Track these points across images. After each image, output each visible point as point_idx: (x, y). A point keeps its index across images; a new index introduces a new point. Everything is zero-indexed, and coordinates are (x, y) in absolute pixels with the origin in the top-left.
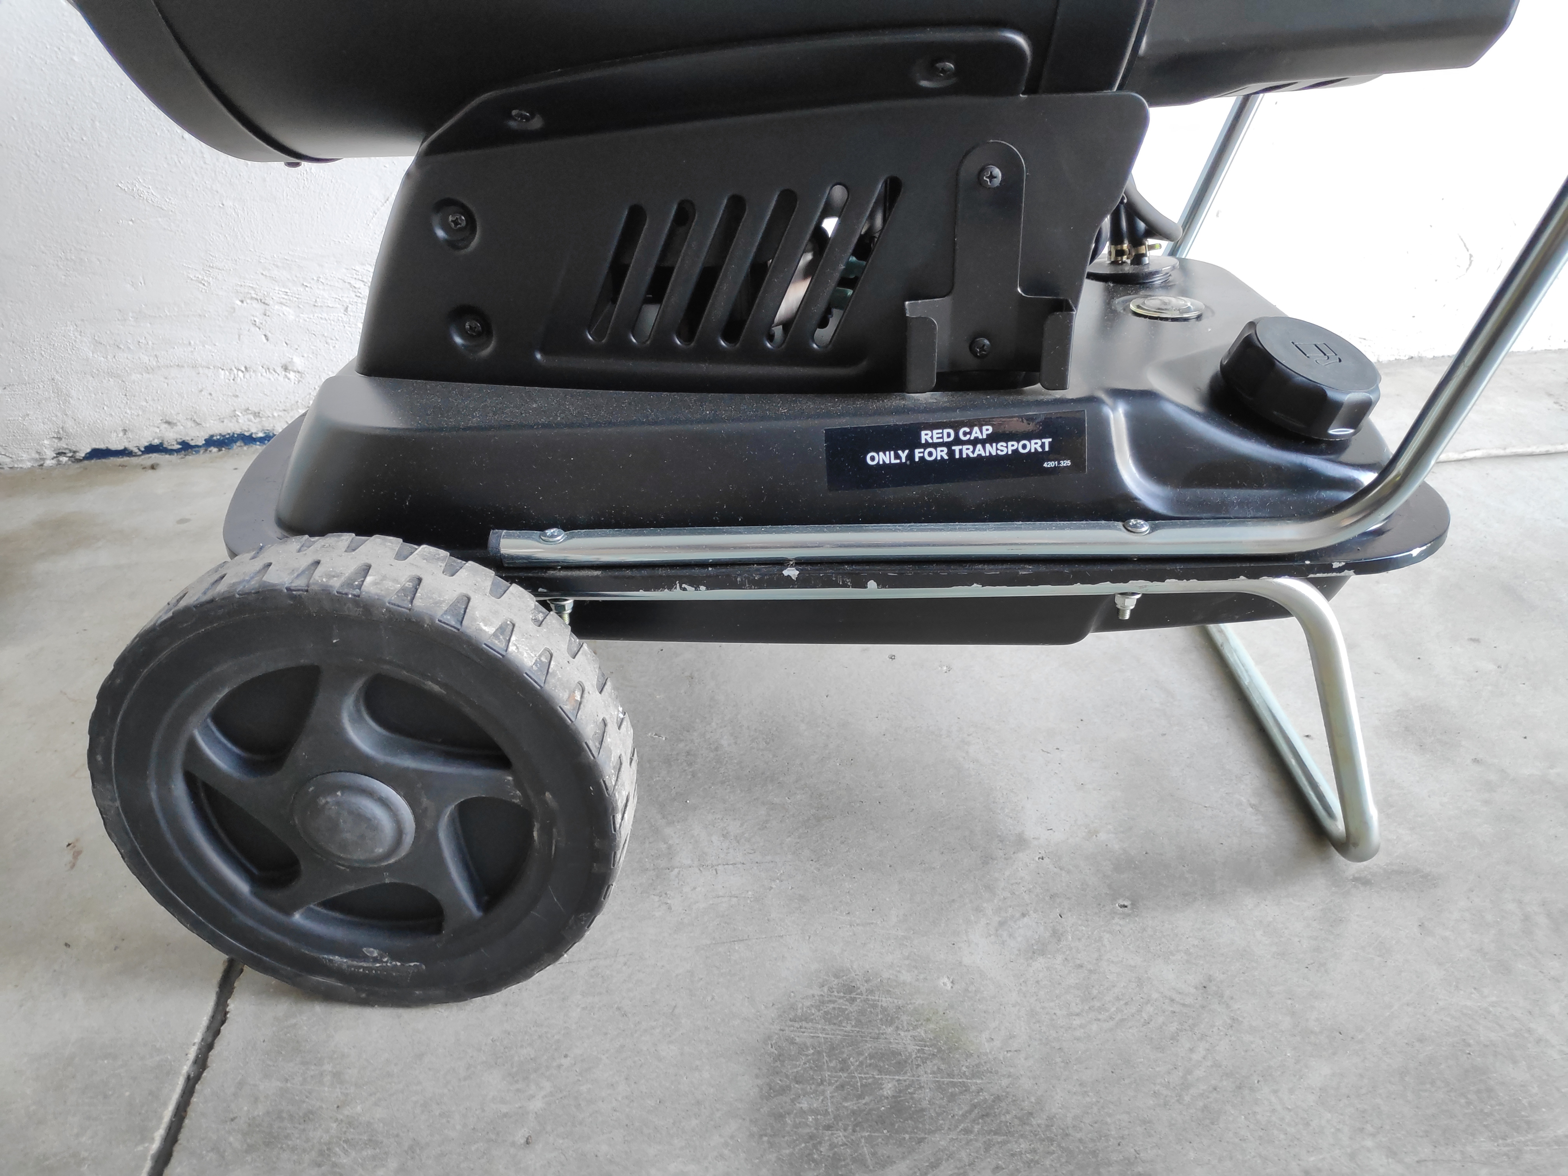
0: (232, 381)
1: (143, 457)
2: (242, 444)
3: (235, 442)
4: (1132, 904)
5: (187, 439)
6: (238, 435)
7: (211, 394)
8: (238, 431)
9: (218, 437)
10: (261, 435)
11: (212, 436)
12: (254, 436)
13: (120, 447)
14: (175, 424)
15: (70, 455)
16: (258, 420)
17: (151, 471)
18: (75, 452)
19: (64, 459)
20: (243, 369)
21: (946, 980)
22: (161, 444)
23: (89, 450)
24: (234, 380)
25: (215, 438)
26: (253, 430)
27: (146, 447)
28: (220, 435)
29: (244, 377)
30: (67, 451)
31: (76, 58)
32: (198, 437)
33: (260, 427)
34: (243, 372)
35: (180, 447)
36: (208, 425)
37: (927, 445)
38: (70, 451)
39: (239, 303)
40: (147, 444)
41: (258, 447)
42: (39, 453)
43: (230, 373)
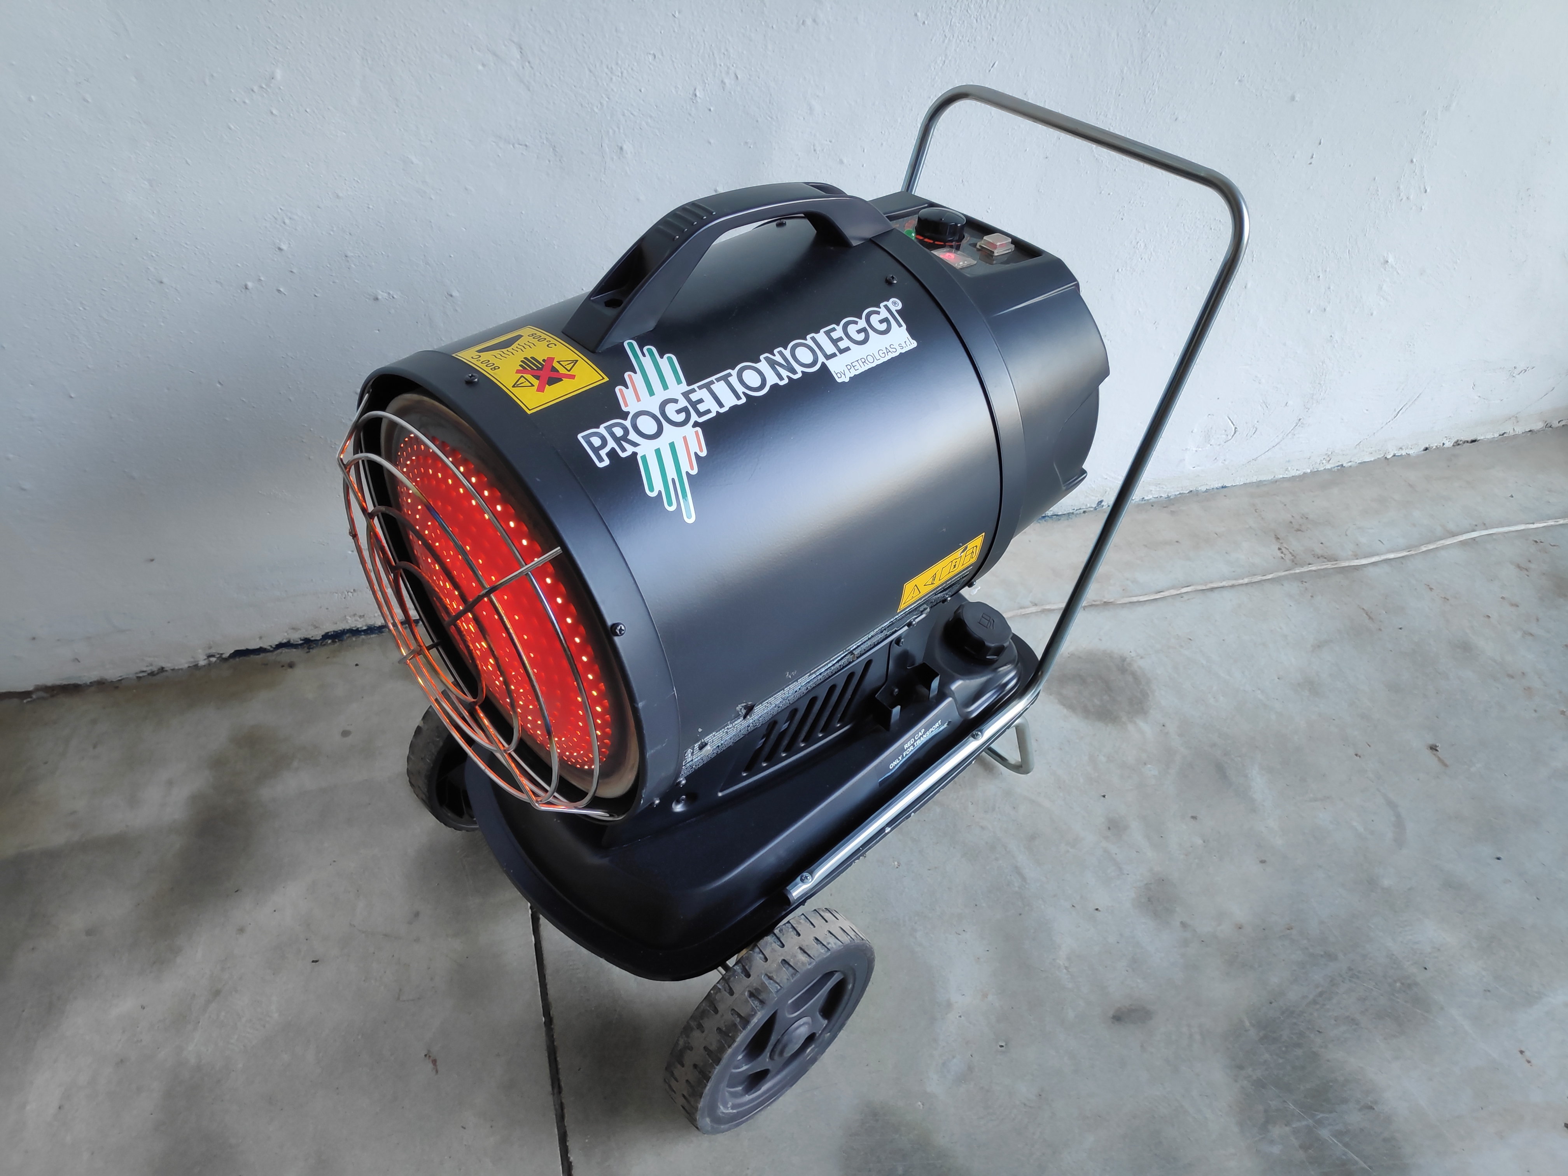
0: (343, 599)
1: (276, 652)
2: (351, 635)
3: (346, 634)
4: (1006, 1045)
5: (309, 636)
6: (347, 630)
7: (327, 609)
8: (348, 627)
9: (332, 633)
10: (365, 628)
11: (328, 633)
12: (360, 629)
13: (257, 647)
14: (299, 629)
15: (218, 656)
16: (362, 619)
17: (289, 670)
18: (222, 654)
19: (213, 659)
20: (352, 591)
22: (289, 642)
23: (232, 651)
24: (345, 598)
25: (330, 634)
26: (359, 626)
27: (277, 645)
28: (334, 631)
29: (353, 595)
30: (215, 654)
31: (227, 419)
32: (317, 634)
33: (364, 624)
34: (352, 592)
35: (301, 642)
36: (324, 627)
38: (218, 654)
39: (350, 552)
40: (277, 643)
41: (363, 636)
42: (193, 657)
43: (342, 595)
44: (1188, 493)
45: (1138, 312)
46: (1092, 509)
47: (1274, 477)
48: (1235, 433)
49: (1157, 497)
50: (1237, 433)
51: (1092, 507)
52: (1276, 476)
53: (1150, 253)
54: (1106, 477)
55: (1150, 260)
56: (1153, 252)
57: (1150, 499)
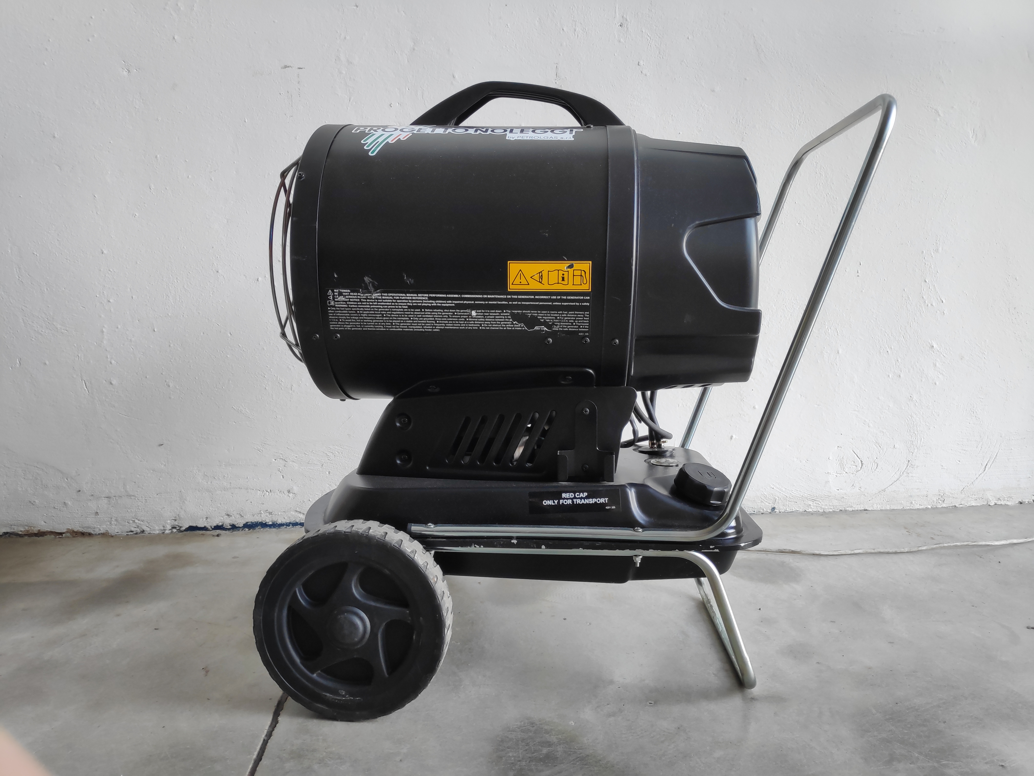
0: (262, 496)
1: (212, 531)
2: (261, 527)
3: (258, 526)
4: (654, 703)
5: (235, 523)
6: (260, 523)
7: (251, 502)
8: (260, 521)
9: (250, 523)
10: (270, 523)
11: (247, 523)
12: (267, 524)
13: (203, 526)
14: (231, 516)
15: (178, 528)
16: (271, 516)
17: (216, 537)
18: (181, 527)
19: (175, 530)
20: (269, 491)
21: (572, 722)
22: (222, 525)
23: (187, 527)
24: (263, 496)
25: (248, 524)
26: (267, 521)
27: (215, 527)
28: (251, 522)
29: (269, 495)
30: (177, 527)
31: (228, 356)
32: (240, 522)
33: (271, 520)
34: (268, 492)
35: (231, 527)
36: (246, 517)
37: (564, 499)
38: (179, 526)
39: (274, 460)
40: (216, 525)
41: (268, 529)
42: (164, 527)
43: (262, 493)
44: (840, 511)
45: (768, 361)
46: (768, 513)
47: (903, 508)
48: (862, 466)
49: (816, 511)
50: (864, 466)
51: (768, 512)
52: (905, 507)
53: (767, 322)
54: (773, 487)
55: (768, 326)
56: (769, 321)
57: (811, 511)
